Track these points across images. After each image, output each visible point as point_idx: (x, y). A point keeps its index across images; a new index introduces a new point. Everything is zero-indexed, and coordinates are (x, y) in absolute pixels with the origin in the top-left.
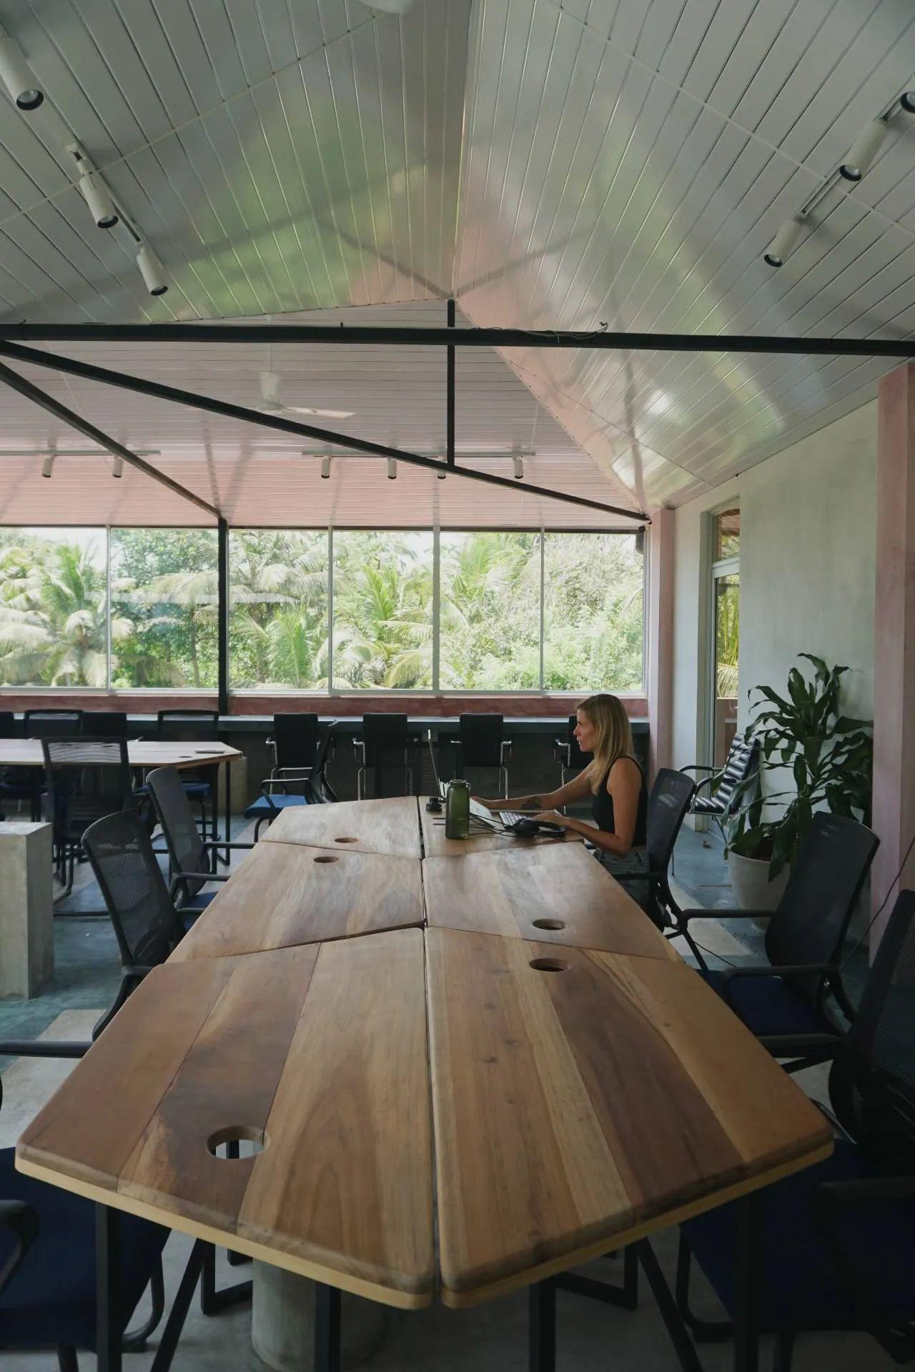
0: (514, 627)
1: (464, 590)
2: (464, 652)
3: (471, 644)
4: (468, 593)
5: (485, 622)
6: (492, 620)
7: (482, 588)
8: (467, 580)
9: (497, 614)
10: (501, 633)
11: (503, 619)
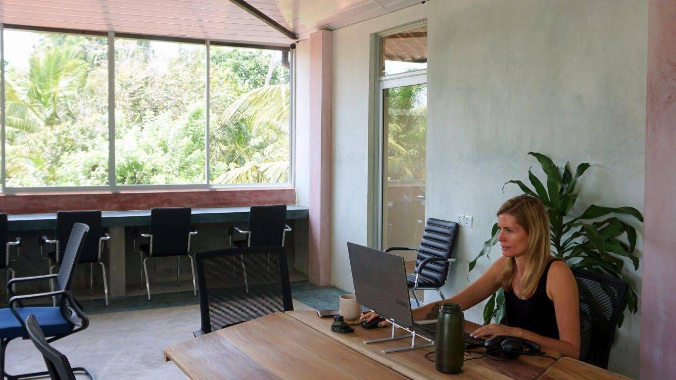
0: (91, 128)
1: (39, 97)
2: (47, 149)
3: (54, 142)
4: (42, 99)
5: (63, 124)
6: (69, 123)
7: (55, 93)
8: (41, 88)
9: (73, 118)
10: (79, 133)
11: (79, 122)
